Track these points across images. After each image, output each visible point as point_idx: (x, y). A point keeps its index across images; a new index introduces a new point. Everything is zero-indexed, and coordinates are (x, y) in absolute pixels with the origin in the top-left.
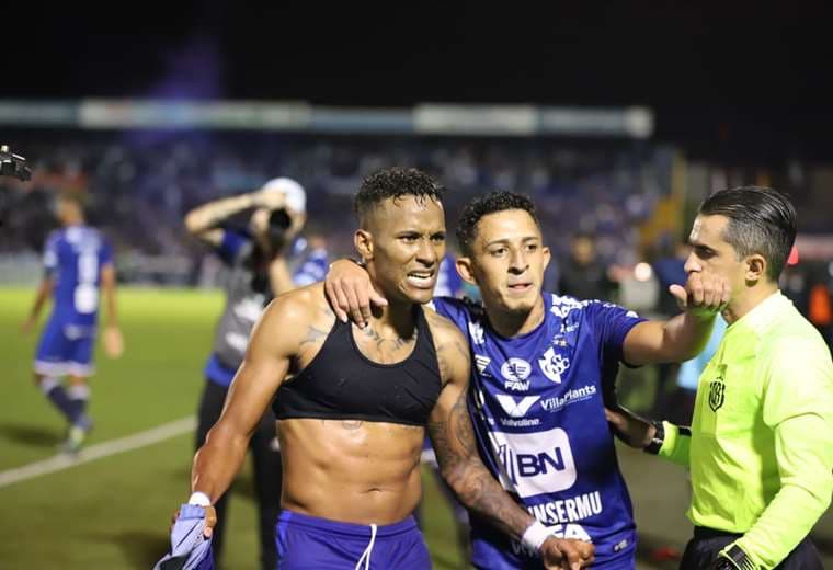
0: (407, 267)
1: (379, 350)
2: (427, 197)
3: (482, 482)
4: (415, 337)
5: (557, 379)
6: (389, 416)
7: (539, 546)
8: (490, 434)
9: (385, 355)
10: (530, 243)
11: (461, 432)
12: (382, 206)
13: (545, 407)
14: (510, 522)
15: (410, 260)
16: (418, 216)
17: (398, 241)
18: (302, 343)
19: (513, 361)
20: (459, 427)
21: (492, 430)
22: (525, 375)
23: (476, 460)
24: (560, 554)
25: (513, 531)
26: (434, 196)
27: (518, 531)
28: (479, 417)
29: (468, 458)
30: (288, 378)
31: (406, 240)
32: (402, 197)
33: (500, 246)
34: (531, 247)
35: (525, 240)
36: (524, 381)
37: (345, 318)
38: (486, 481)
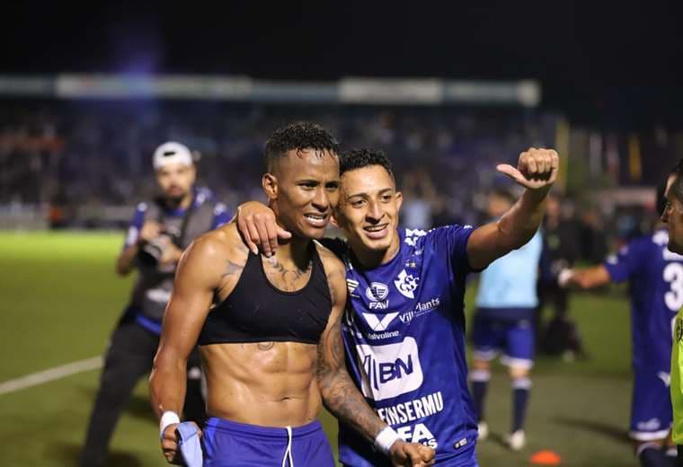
0: (303, 210)
1: (284, 280)
2: (326, 151)
3: (346, 391)
4: (311, 267)
5: (410, 295)
6: (294, 336)
7: (389, 447)
8: (358, 347)
9: (288, 284)
10: (385, 194)
11: (335, 347)
12: (287, 156)
13: (403, 320)
14: (366, 426)
15: (307, 204)
16: (316, 167)
17: (299, 187)
18: (223, 276)
19: (374, 285)
20: (334, 342)
21: (360, 343)
22: (384, 295)
23: (343, 372)
24: (405, 456)
25: (368, 434)
26: (332, 151)
27: (372, 434)
28: (349, 333)
29: (337, 369)
30: (213, 307)
31: (305, 187)
32: (305, 150)
33: (359, 199)
34: (386, 198)
35: (381, 193)
36: (383, 301)
37: (256, 251)
38: (349, 391)
